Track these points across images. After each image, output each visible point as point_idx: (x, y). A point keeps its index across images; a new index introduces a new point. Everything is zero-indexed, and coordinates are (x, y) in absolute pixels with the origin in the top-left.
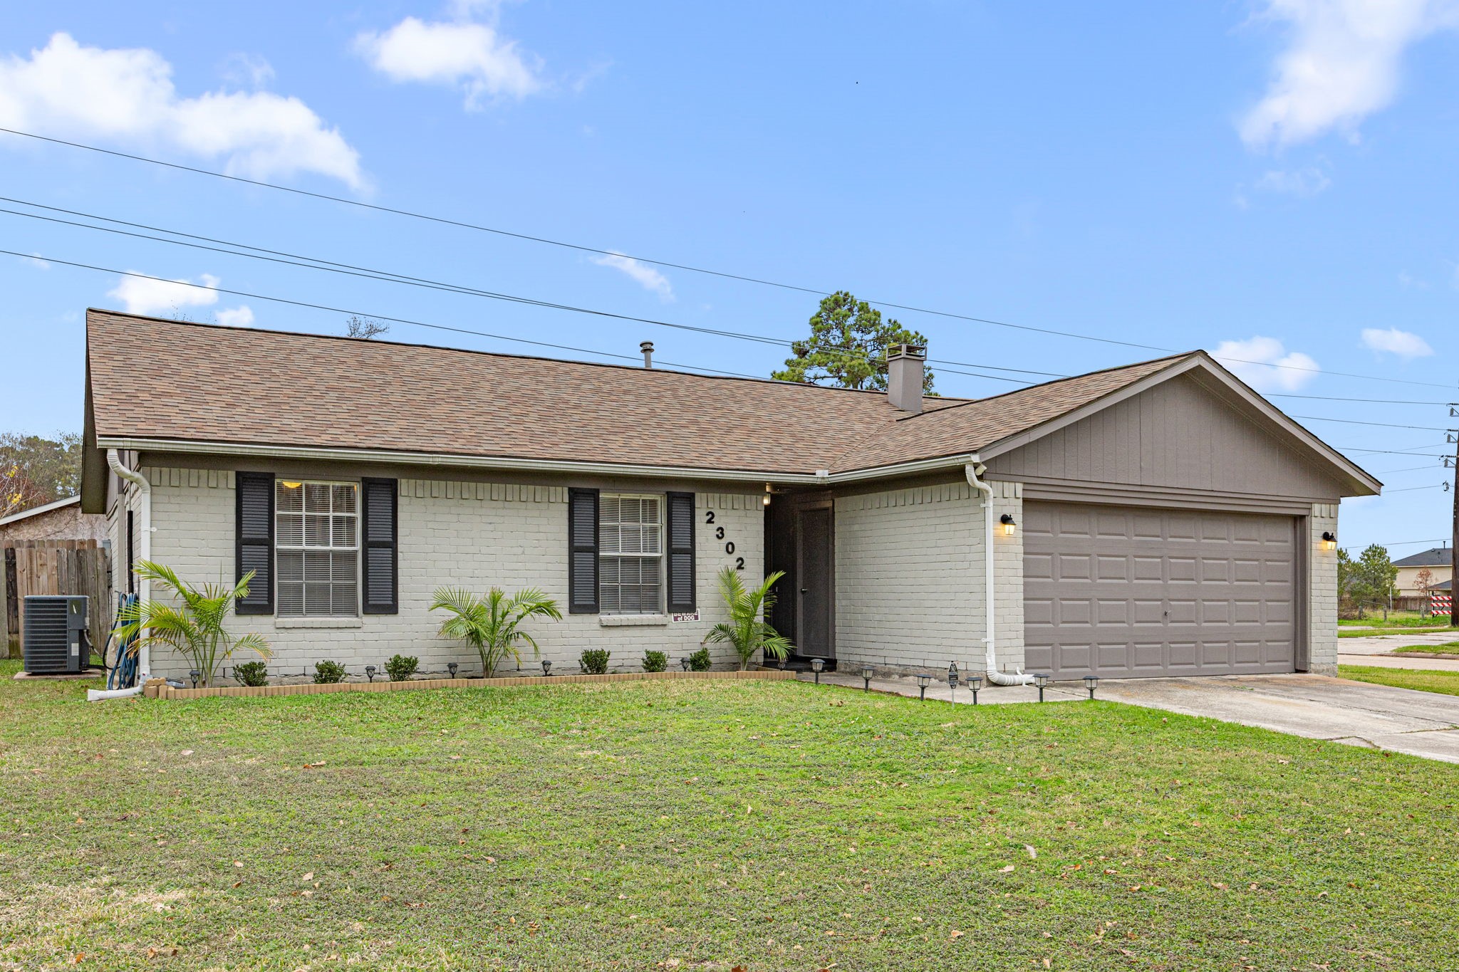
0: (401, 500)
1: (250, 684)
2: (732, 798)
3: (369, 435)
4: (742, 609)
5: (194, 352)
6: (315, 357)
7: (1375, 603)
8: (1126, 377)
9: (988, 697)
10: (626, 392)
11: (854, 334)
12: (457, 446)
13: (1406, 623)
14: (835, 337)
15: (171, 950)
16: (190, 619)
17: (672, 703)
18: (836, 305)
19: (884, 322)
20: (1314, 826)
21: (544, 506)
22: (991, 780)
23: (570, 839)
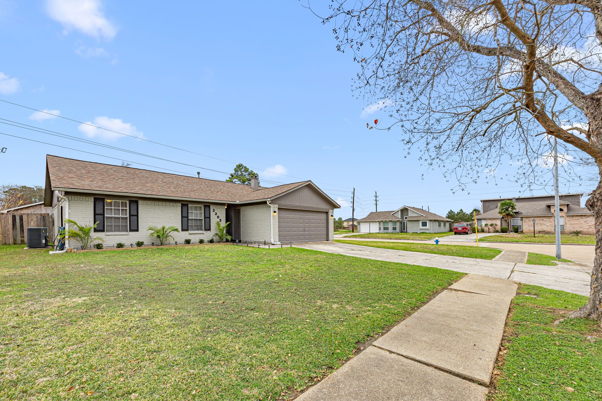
0: (139, 205)
1: (98, 249)
2: (221, 269)
3: (131, 190)
4: (221, 230)
5: (80, 167)
6: (115, 171)
7: (340, 228)
8: (297, 185)
9: (272, 247)
10: (194, 183)
11: (243, 173)
12: (154, 193)
13: (345, 232)
14: (239, 173)
15: (85, 311)
16: (80, 233)
17: (206, 250)
18: (240, 166)
19: (250, 170)
20: (330, 268)
21: (175, 207)
22: (273, 263)
23: (185, 279)
